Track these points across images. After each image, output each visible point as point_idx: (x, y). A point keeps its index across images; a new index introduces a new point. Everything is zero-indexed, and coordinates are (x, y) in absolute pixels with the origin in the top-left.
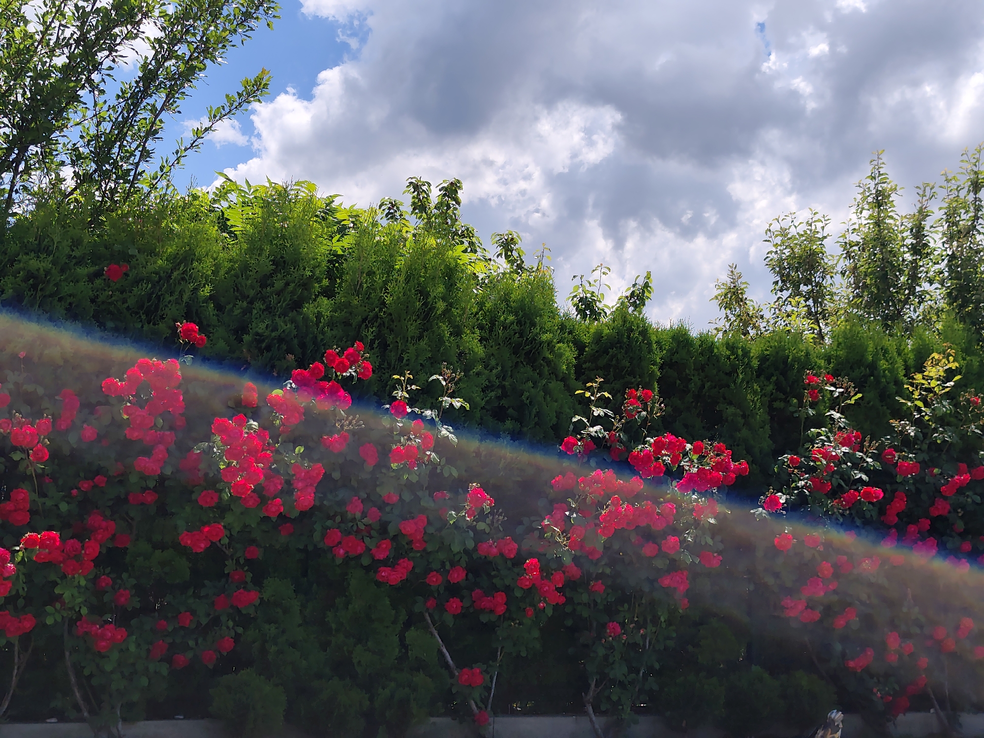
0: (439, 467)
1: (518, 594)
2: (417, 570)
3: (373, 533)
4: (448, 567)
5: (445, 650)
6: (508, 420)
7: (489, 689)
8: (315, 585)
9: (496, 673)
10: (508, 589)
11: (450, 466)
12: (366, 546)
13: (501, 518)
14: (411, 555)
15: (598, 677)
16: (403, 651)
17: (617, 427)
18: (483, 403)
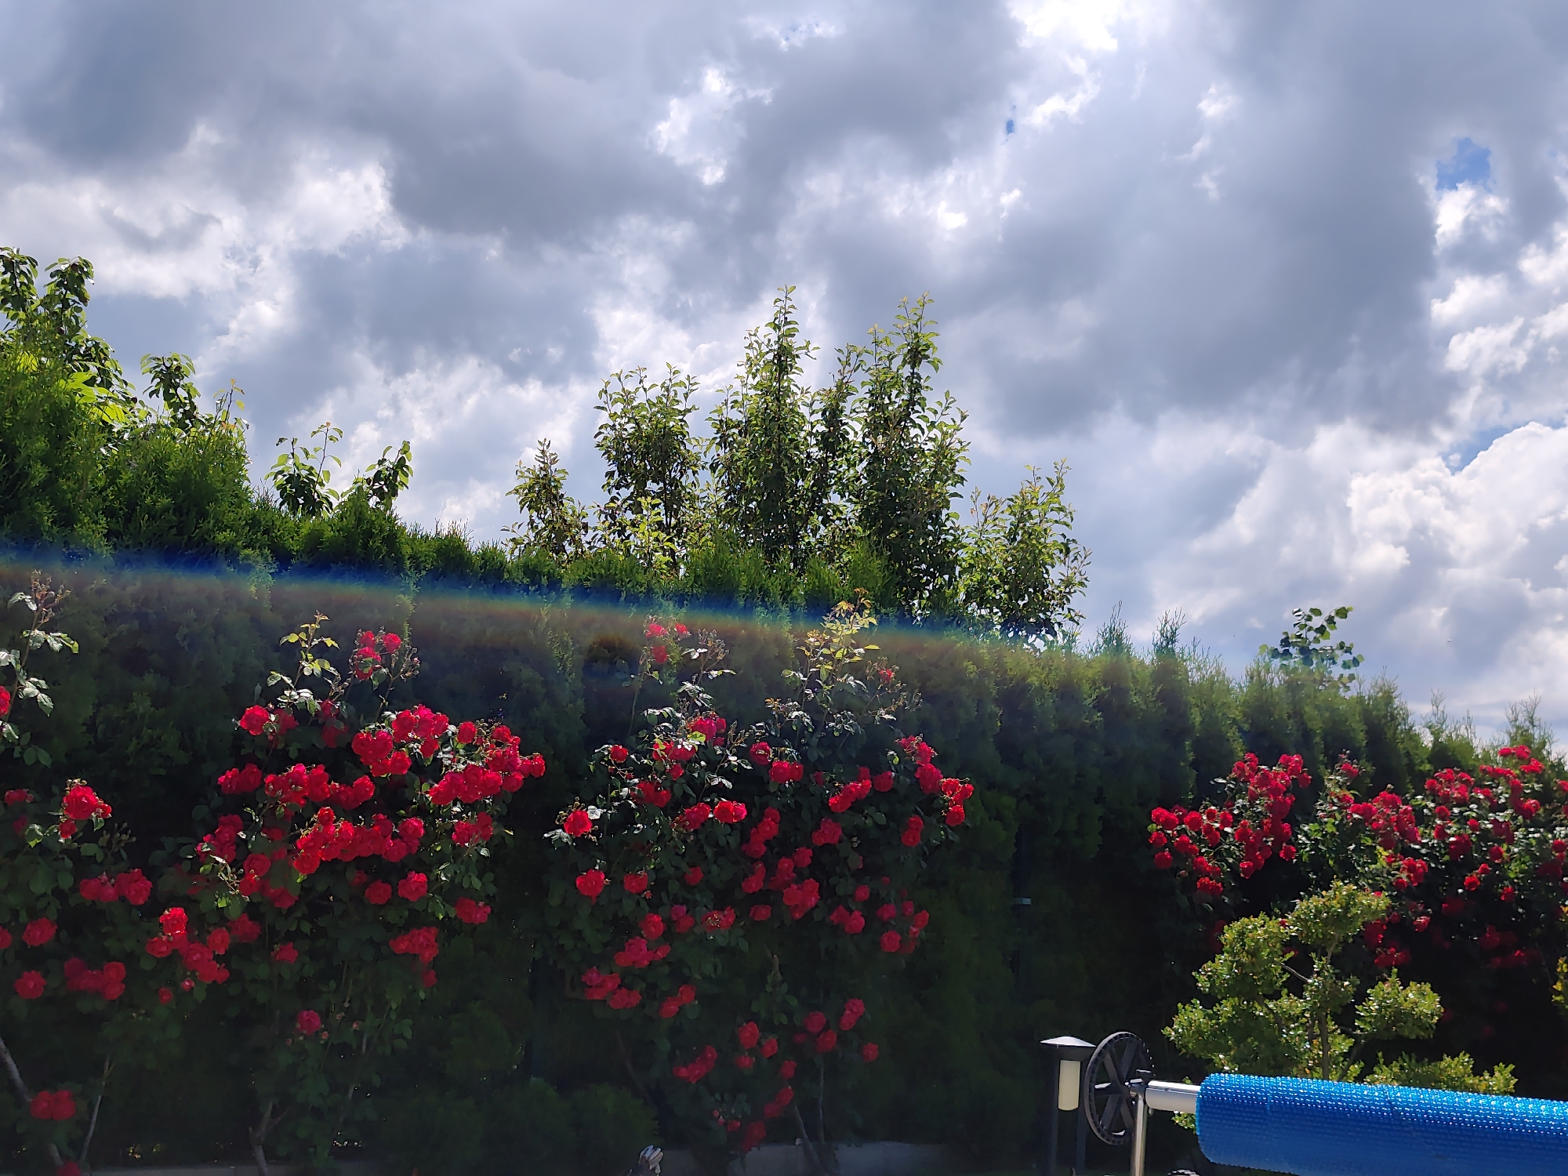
0: (18, 749)
1: (146, 965)
4: (23, 917)
5: (9, 1061)
6: (150, 672)
7: (85, 1126)
9: (100, 1098)
10: (130, 958)
11: (37, 747)
13: (125, 837)
15: (277, 1101)
17: (337, 693)
18: (106, 641)
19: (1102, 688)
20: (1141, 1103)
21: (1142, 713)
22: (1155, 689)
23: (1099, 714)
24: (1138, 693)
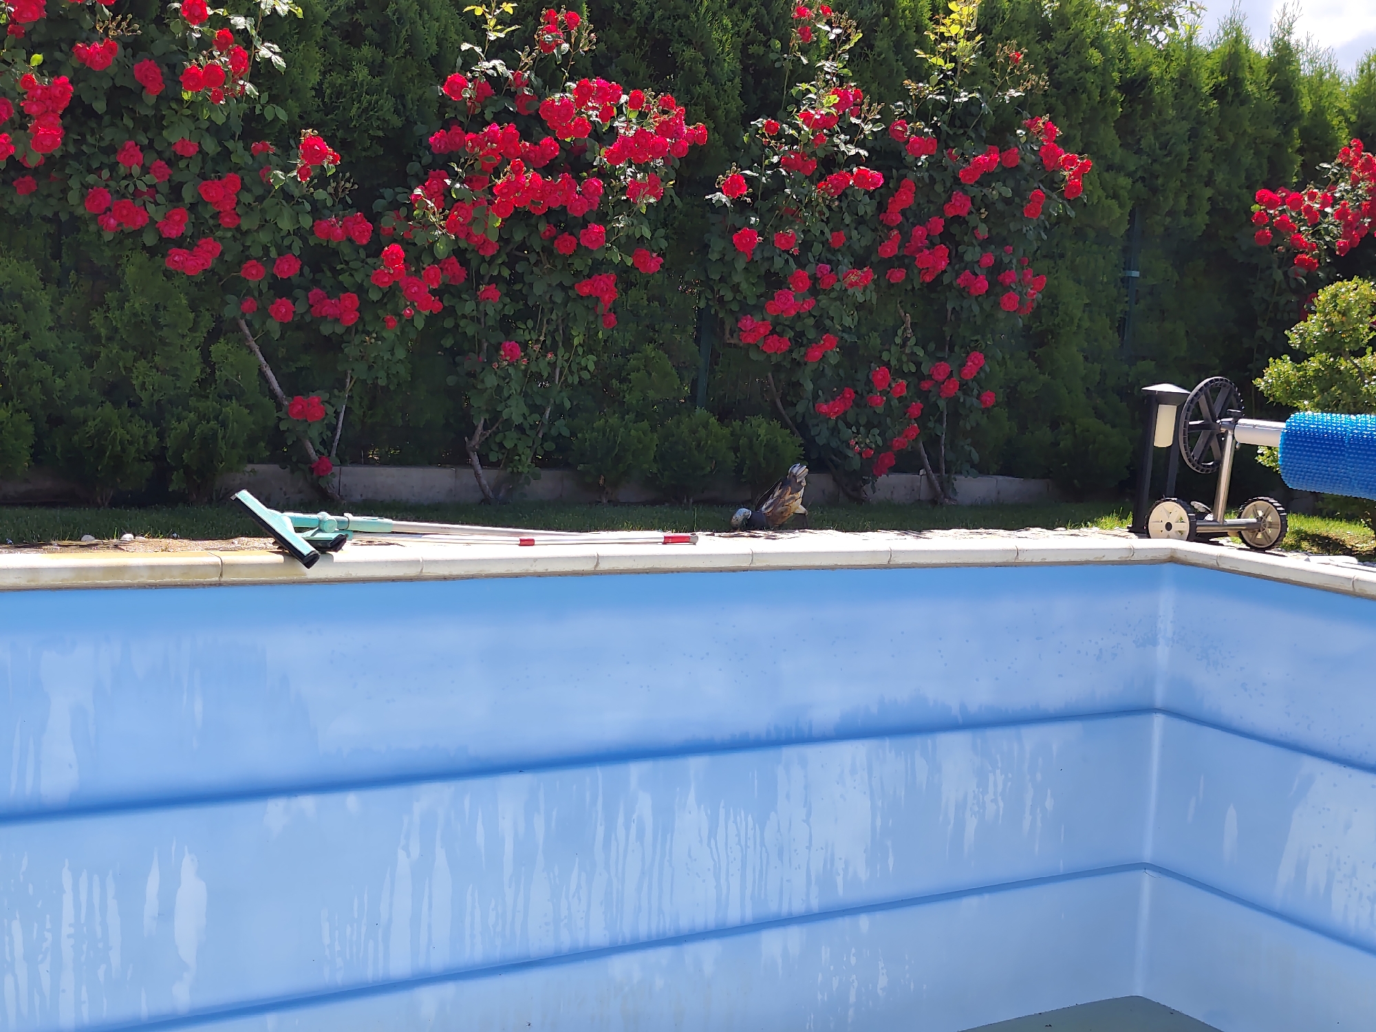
0: (258, 107)
1: (374, 296)
2: (227, 257)
3: (159, 198)
4: (273, 253)
5: (269, 373)
6: (365, 44)
7: (334, 429)
8: (73, 272)
9: (344, 407)
10: (361, 290)
11: (275, 106)
12: (150, 217)
13: (348, 185)
14: (219, 233)
15: (487, 416)
16: (209, 371)
17: (526, 64)
19: (1220, 78)
20: (1230, 438)
21: (1255, 102)
22: (1269, 79)
23: (1215, 102)
24: (1254, 82)
